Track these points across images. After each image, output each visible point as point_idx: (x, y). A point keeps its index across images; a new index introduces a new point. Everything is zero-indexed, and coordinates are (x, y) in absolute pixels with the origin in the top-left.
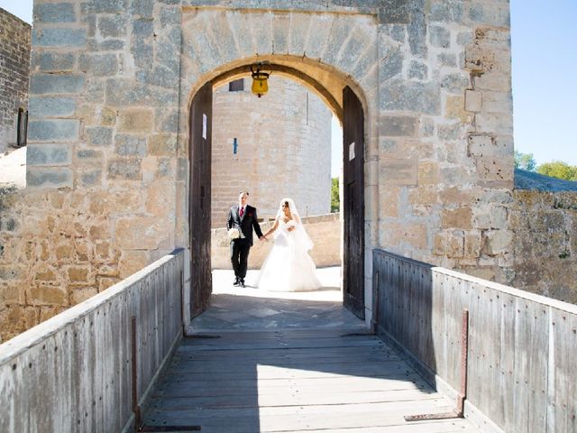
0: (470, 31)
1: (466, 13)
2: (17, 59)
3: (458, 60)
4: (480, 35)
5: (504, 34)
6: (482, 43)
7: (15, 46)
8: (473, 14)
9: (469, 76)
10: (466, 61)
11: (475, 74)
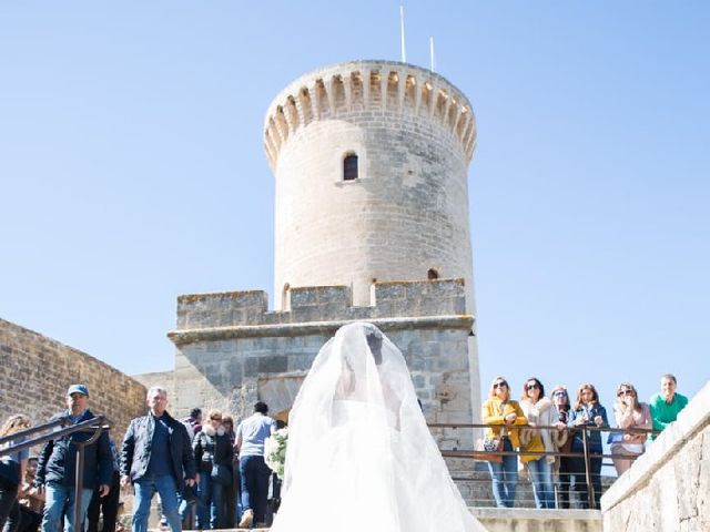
0: (439, 375)
1: (436, 364)
2: (103, 409)
3: (430, 394)
4: (446, 376)
5: (465, 374)
6: (448, 382)
7: (102, 394)
8: (441, 364)
9: (439, 404)
10: (437, 394)
11: (444, 401)
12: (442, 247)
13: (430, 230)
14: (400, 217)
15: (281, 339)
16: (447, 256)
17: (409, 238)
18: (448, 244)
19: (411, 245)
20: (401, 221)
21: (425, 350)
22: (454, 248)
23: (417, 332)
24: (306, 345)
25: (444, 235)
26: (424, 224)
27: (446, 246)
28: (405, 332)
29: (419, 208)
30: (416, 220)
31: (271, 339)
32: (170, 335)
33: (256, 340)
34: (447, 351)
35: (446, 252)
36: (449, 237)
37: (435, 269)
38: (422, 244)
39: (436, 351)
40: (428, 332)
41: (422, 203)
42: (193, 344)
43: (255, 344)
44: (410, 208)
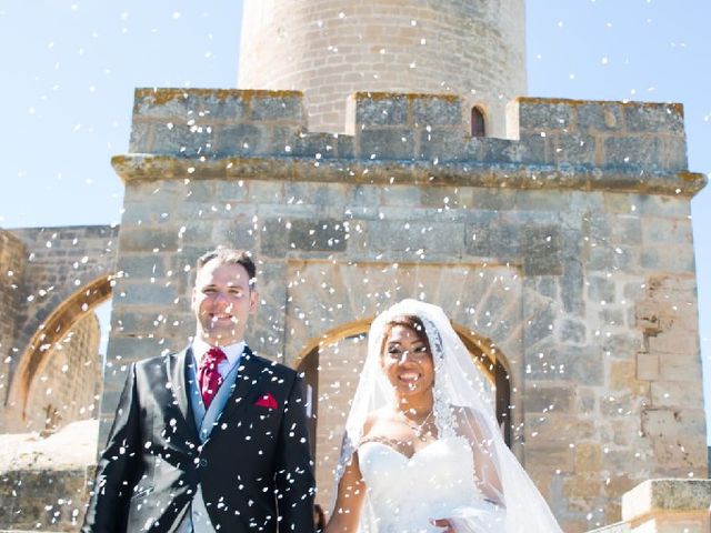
0: (641, 280)
1: (635, 260)
3: (625, 318)
4: (654, 285)
5: (687, 283)
6: (659, 295)
8: (645, 260)
9: (641, 337)
10: (637, 318)
11: (650, 333)
12: (491, 76)
13: (475, 49)
14: (436, 27)
15: (336, 187)
16: (499, 89)
17: (448, 58)
18: (501, 72)
19: (450, 69)
20: (437, 31)
21: (614, 231)
22: (508, 78)
23: (598, 195)
24: (383, 202)
25: (495, 58)
26: (468, 39)
27: (497, 74)
28: (577, 195)
29: (463, 16)
30: (457, 32)
31: (315, 185)
32: (117, 160)
33: (287, 185)
34: (655, 236)
35: (498, 83)
36: (503, 63)
37: (482, 105)
38: (464, 69)
39: (634, 235)
40: (617, 196)
41: (468, 10)
42: (161, 182)
43: (283, 191)
44: (449, 16)
